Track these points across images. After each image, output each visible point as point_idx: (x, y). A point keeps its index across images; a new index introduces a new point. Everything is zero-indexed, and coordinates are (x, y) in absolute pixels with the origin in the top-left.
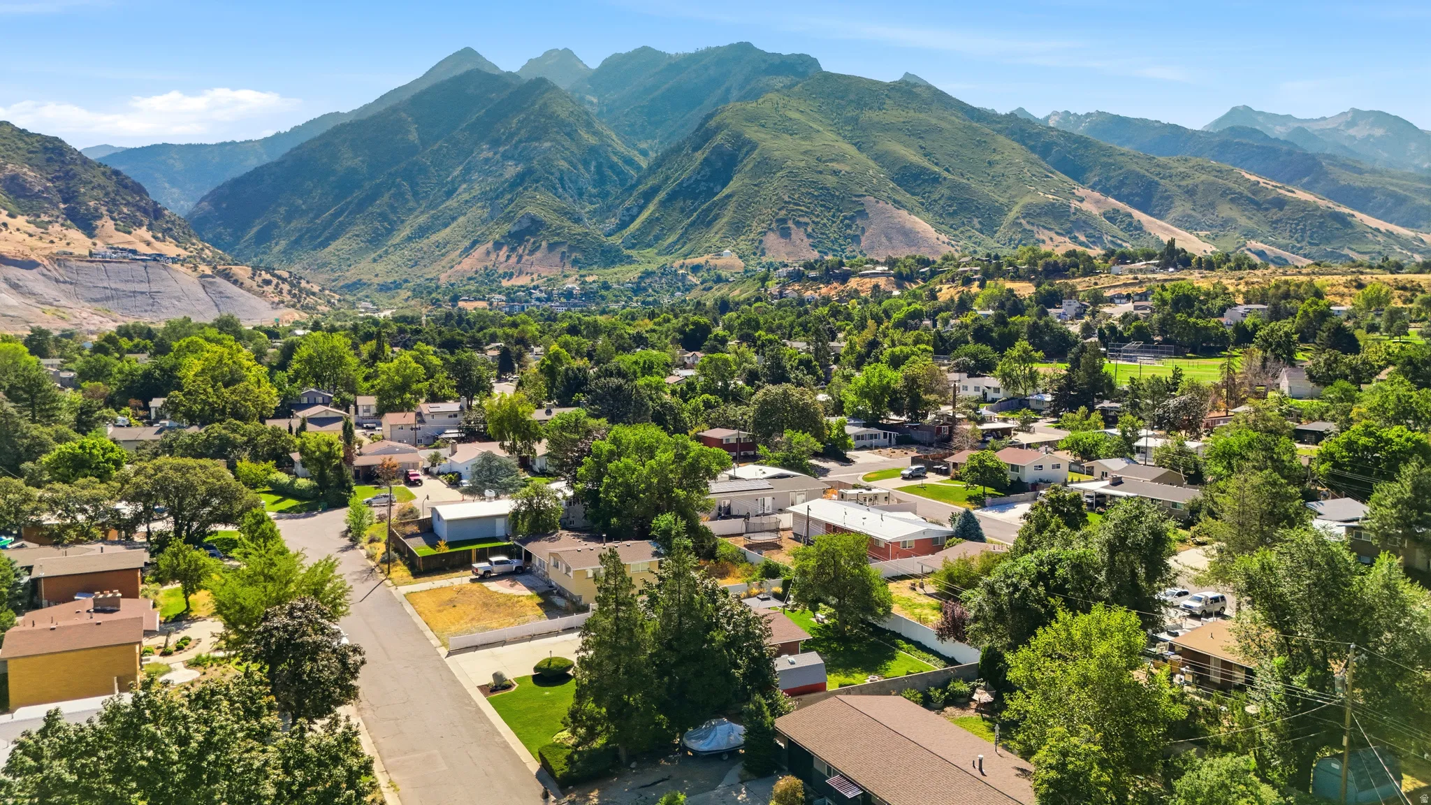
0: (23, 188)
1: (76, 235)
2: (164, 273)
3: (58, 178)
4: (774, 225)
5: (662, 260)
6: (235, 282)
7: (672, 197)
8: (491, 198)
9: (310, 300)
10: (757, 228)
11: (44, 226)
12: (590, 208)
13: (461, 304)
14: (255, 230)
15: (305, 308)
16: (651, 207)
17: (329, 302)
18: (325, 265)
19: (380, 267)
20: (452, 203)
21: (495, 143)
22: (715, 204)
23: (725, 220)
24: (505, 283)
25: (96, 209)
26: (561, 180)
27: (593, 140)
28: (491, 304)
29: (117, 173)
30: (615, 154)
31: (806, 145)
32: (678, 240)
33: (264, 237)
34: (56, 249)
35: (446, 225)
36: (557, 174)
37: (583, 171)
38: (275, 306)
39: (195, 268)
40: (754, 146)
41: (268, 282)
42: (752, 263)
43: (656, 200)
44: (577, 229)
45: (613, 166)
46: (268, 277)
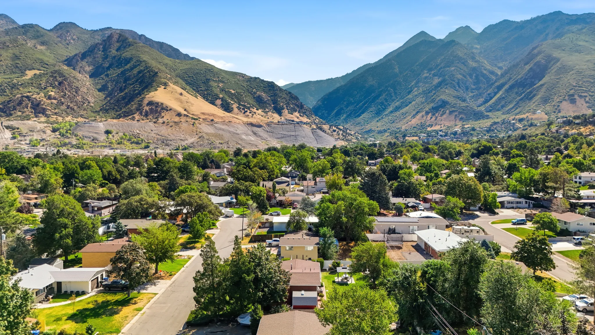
0: (261, 100)
1: (276, 116)
2: (300, 128)
3: (272, 96)
4: (567, 98)
5: (504, 117)
6: (323, 131)
7: (511, 87)
8: (426, 93)
9: (349, 137)
10: (556, 99)
11: (266, 113)
12: (471, 94)
13: (407, 138)
14: (335, 111)
15: (347, 140)
16: (501, 93)
17: (357, 138)
18: (359, 123)
19: (379, 124)
20: (410, 96)
21: (430, 70)
22: (534, 89)
23: (539, 96)
24: (429, 129)
25: (283, 106)
26: (458, 84)
27: (474, 65)
28: (420, 138)
29: (290, 93)
30: (485, 70)
31: (588, 57)
32: (513, 107)
33: (338, 114)
34: (269, 120)
35: (407, 106)
36: (457, 81)
37: (469, 78)
38: (336, 140)
39: (311, 126)
40: (558, 60)
41: (334, 131)
42: (553, 116)
43: (503, 89)
44: (464, 104)
45: (484, 75)
46: (335, 129)
